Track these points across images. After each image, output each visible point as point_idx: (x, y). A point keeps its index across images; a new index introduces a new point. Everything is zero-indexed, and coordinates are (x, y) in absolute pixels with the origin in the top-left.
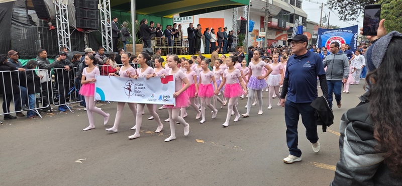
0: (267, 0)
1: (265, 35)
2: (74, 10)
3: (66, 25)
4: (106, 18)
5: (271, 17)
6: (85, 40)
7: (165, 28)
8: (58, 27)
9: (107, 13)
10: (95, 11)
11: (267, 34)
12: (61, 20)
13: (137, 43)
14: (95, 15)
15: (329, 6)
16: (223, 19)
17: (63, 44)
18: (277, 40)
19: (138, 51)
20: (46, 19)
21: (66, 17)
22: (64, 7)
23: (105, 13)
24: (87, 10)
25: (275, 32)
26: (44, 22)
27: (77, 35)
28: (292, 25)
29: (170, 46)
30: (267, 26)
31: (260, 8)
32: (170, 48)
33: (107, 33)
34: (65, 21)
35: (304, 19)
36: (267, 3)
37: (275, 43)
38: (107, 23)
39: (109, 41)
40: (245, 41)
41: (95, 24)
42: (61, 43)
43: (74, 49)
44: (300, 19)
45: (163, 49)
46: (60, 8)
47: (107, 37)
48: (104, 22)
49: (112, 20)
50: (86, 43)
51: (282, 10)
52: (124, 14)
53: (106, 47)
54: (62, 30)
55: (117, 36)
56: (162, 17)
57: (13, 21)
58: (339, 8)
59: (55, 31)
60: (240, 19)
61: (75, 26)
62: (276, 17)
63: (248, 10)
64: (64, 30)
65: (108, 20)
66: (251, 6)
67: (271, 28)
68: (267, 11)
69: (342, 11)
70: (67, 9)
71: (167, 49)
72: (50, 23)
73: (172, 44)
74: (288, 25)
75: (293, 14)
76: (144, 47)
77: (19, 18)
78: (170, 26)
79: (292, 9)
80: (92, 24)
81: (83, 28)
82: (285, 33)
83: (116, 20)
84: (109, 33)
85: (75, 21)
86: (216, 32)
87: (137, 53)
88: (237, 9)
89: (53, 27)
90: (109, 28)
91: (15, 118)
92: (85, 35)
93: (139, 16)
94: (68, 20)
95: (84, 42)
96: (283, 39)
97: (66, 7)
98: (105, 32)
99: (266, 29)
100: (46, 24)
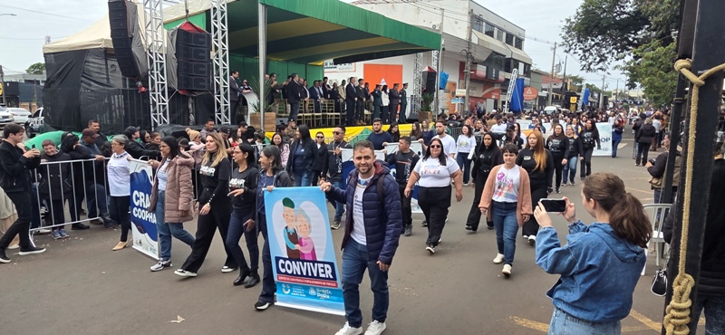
0: (470, 39)
1: (465, 94)
2: (175, 65)
3: (163, 85)
4: (222, 74)
5: (476, 63)
6: (190, 106)
7: (311, 85)
8: (150, 89)
9: (224, 66)
10: (206, 64)
11: (468, 92)
12: (155, 79)
13: (267, 110)
14: (206, 69)
15: (564, 48)
16: (402, 66)
17: (158, 114)
18: (484, 98)
19: (270, 123)
20: (135, 77)
21: (163, 75)
22: (160, 59)
23: (221, 67)
24: (194, 63)
25: (481, 86)
26: (130, 80)
27: (177, 100)
28: (507, 75)
29: (318, 111)
30: (469, 78)
31: (459, 50)
32: (317, 117)
33: (222, 96)
34: (162, 80)
35: (527, 66)
36: (469, 42)
37: (482, 103)
38: (222, 80)
39: (226, 107)
40: (433, 104)
41: (206, 84)
42: (155, 112)
43: (173, 122)
44: (521, 66)
45: (306, 117)
46: (155, 61)
47: (223, 101)
48: (219, 79)
49: (231, 74)
50: (191, 111)
51: (494, 52)
52: (249, 60)
53: (220, 116)
54: (157, 93)
55: (237, 100)
56: (306, 65)
57: (83, 79)
58: (581, 52)
59: (146, 94)
60: (426, 69)
61: (175, 86)
62: (483, 63)
63: (438, 57)
64: (160, 93)
65: (225, 77)
66: (444, 49)
67: (475, 80)
68: (469, 55)
69: (585, 56)
70: (164, 62)
71: (313, 116)
72: (140, 83)
73: (321, 109)
74: (503, 75)
75: (510, 59)
76: (278, 117)
77: (93, 74)
78: (319, 81)
79: (509, 51)
80: (201, 84)
81: (188, 90)
82: (497, 87)
83: (236, 75)
84: (226, 96)
85: (176, 80)
86: (388, 91)
87: (266, 126)
88: (421, 54)
89: (143, 89)
90: (225, 89)
91: (88, 227)
92: (191, 100)
93: (271, 63)
94: (165, 79)
95: (189, 109)
96: (493, 97)
97: (164, 58)
98: (219, 94)
99: (468, 82)
100: (133, 84)
